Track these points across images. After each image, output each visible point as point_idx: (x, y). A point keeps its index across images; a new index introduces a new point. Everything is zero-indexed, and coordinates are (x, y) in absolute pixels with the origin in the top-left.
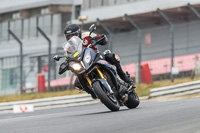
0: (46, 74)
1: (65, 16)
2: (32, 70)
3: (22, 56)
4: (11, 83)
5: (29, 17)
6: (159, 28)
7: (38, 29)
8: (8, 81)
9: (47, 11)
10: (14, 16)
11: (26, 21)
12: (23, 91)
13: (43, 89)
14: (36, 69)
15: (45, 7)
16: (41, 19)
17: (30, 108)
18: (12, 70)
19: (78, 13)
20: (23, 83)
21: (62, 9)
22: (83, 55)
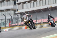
0: (11, 23)
2: (8, 22)
3: (6, 19)
4: (3, 25)
5: (7, 11)
6: (34, 14)
7: (9, 14)
8: (3, 24)
9: (11, 10)
10: (4, 11)
11: (7, 12)
12: (6, 26)
13: (10, 26)
14: (9, 22)
15: (11, 9)
16: (10, 12)
17: (7, 30)
18: (4, 22)
20: (6, 25)
22: (26, 18)
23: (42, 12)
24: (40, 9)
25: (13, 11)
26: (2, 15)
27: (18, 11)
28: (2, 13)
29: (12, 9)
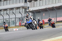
0: (21, 22)
1: (25, 9)
3: (16, 18)
4: (13, 24)
5: (17, 9)
6: (46, 12)
7: (19, 12)
9: (21, 8)
10: (14, 9)
12: (16, 26)
13: (20, 25)
14: (19, 21)
15: (21, 7)
16: (20, 10)
18: (14, 21)
19: (28, 9)
20: (16, 24)
21: (25, 8)
23: (55, 10)
24: (53, 7)
25: (24, 9)
26: (12, 13)
27: (29, 9)
28: (12, 11)
29: (23, 7)
